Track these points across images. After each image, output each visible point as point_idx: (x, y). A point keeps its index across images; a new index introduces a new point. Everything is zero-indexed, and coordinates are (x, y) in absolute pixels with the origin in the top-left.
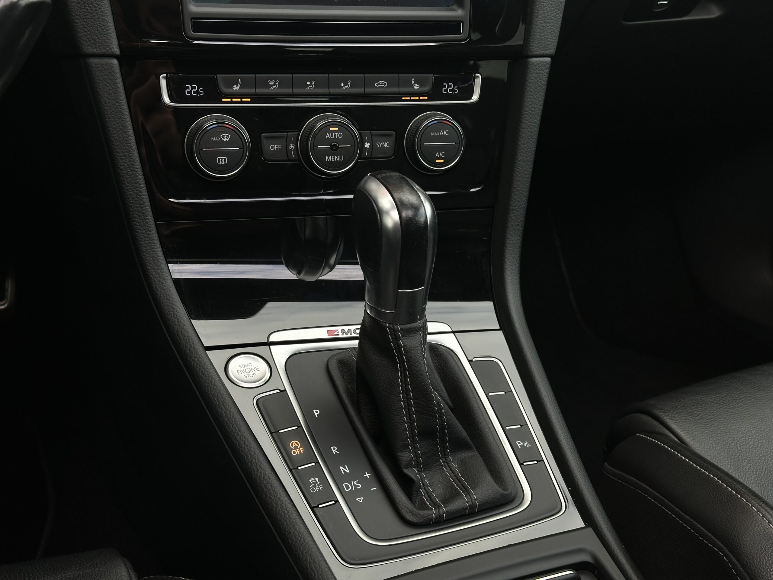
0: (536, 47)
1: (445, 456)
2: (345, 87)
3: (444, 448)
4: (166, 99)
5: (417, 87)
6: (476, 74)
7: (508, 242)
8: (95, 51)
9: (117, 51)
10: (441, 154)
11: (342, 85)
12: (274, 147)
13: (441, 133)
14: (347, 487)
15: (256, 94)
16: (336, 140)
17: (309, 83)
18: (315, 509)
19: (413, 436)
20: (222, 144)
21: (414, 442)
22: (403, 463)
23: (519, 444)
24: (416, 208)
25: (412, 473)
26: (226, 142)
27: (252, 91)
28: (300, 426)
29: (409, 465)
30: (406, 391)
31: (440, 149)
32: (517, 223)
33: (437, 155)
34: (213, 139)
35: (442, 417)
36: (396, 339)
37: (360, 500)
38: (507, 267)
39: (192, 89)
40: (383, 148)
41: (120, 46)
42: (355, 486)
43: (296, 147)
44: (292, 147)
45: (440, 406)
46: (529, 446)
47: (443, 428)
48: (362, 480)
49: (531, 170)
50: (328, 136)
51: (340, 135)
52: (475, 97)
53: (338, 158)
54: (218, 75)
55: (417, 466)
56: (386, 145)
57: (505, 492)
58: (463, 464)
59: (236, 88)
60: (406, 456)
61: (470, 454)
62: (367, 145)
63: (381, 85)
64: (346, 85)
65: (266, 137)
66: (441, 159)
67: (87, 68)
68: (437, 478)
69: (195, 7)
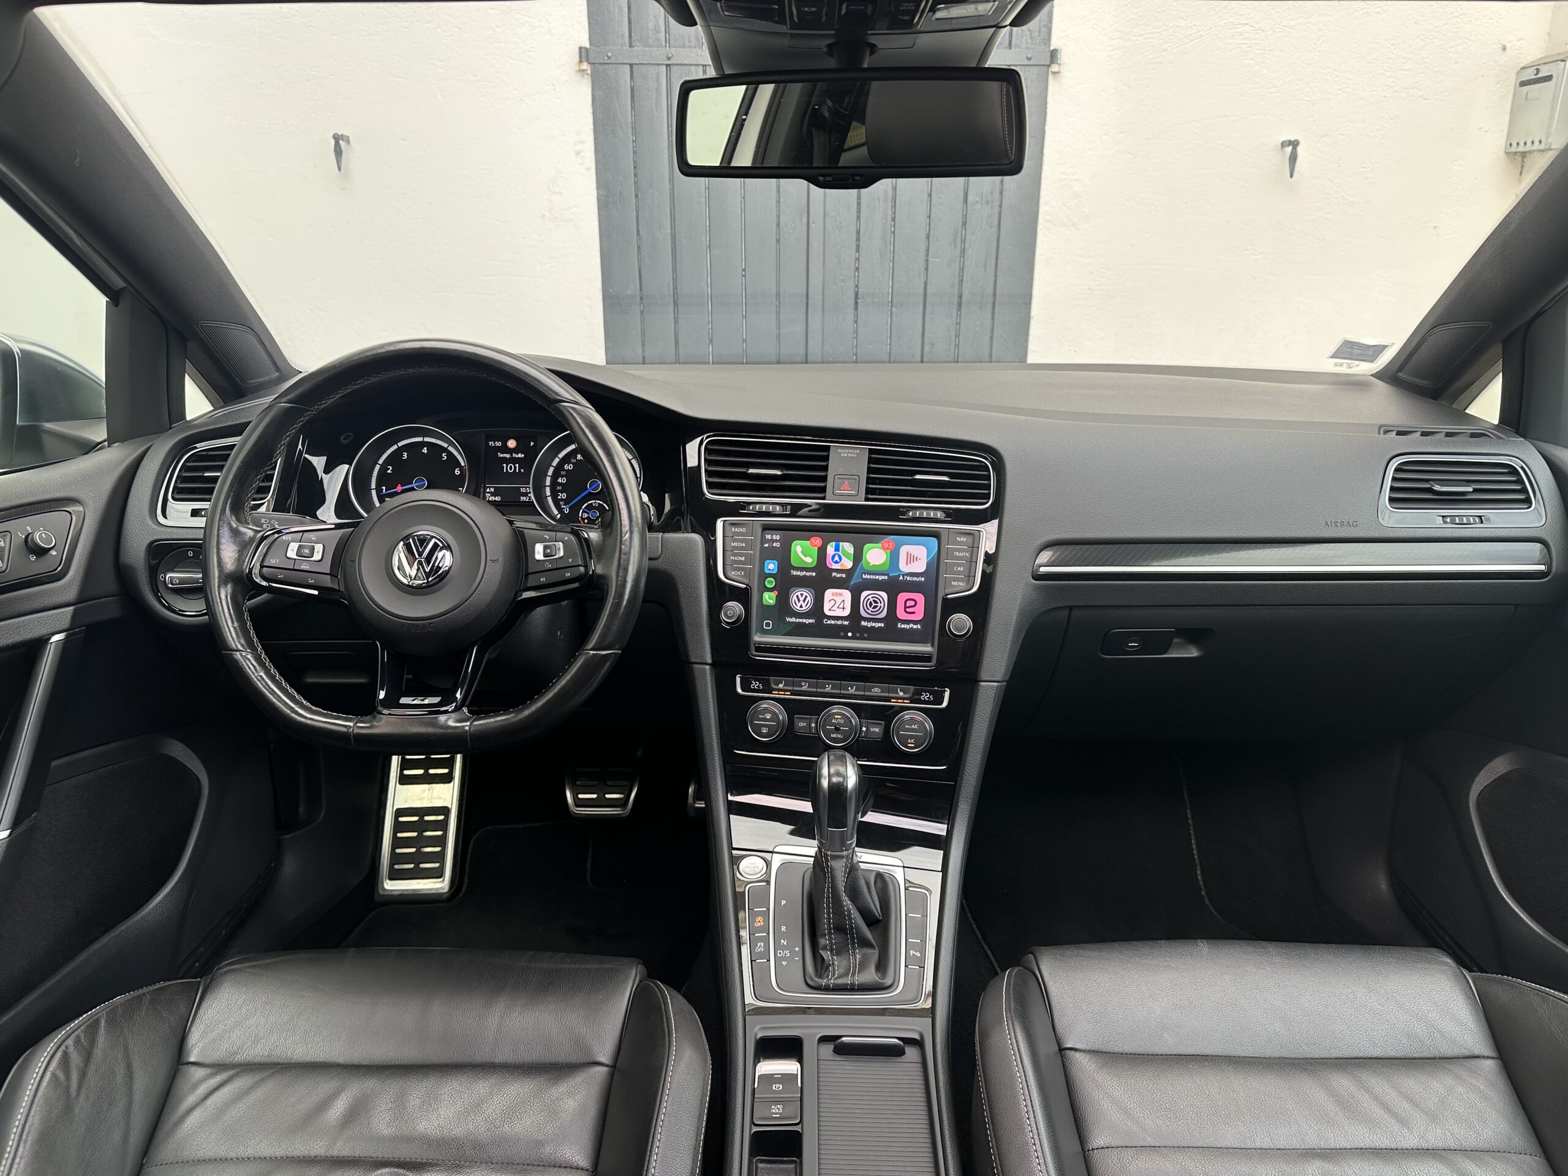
0: (985, 674)
1: (854, 948)
2: (852, 691)
3: (853, 943)
4: (739, 690)
5: (901, 694)
6: (946, 689)
8: (697, 661)
9: (709, 661)
10: (912, 741)
11: (850, 688)
12: (802, 724)
13: (913, 726)
14: (780, 953)
15: (793, 690)
16: (839, 724)
17: (827, 686)
18: (753, 962)
19: (830, 929)
20: (765, 720)
21: (830, 933)
22: (821, 946)
23: (912, 952)
25: (826, 955)
26: (768, 719)
27: (791, 688)
28: (768, 909)
29: (825, 948)
30: (828, 897)
31: (911, 737)
32: (966, 796)
33: (909, 741)
34: (760, 716)
35: (851, 920)
36: (827, 861)
37: (784, 963)
38: (955, 827)
39: (755, 685)
40: (875, 732)
41: (712, 658)
42: (786, 954)
43: (816, 726)
44: (813, 725)
45: (850, 912)
46: (919, 955)
47: (852, 928)
48: (792, 952)
50: (833, 721)
51: (842, 721)
52: (945, 704)
53: (839, 736)
54: (771, 678)
55: (831, 950)
56: (877, 730)
57: (881, 981)
58: (864, 956)
59: (781, 686)
60: (823, 941)
61: (872, 951)
62: (864, 729)
63: (876, 691)
64: (852, 689)
65: (798, 718)
66: (912, 743)
67: (692, 670)
68: (844, 963)
69: (757, 638)
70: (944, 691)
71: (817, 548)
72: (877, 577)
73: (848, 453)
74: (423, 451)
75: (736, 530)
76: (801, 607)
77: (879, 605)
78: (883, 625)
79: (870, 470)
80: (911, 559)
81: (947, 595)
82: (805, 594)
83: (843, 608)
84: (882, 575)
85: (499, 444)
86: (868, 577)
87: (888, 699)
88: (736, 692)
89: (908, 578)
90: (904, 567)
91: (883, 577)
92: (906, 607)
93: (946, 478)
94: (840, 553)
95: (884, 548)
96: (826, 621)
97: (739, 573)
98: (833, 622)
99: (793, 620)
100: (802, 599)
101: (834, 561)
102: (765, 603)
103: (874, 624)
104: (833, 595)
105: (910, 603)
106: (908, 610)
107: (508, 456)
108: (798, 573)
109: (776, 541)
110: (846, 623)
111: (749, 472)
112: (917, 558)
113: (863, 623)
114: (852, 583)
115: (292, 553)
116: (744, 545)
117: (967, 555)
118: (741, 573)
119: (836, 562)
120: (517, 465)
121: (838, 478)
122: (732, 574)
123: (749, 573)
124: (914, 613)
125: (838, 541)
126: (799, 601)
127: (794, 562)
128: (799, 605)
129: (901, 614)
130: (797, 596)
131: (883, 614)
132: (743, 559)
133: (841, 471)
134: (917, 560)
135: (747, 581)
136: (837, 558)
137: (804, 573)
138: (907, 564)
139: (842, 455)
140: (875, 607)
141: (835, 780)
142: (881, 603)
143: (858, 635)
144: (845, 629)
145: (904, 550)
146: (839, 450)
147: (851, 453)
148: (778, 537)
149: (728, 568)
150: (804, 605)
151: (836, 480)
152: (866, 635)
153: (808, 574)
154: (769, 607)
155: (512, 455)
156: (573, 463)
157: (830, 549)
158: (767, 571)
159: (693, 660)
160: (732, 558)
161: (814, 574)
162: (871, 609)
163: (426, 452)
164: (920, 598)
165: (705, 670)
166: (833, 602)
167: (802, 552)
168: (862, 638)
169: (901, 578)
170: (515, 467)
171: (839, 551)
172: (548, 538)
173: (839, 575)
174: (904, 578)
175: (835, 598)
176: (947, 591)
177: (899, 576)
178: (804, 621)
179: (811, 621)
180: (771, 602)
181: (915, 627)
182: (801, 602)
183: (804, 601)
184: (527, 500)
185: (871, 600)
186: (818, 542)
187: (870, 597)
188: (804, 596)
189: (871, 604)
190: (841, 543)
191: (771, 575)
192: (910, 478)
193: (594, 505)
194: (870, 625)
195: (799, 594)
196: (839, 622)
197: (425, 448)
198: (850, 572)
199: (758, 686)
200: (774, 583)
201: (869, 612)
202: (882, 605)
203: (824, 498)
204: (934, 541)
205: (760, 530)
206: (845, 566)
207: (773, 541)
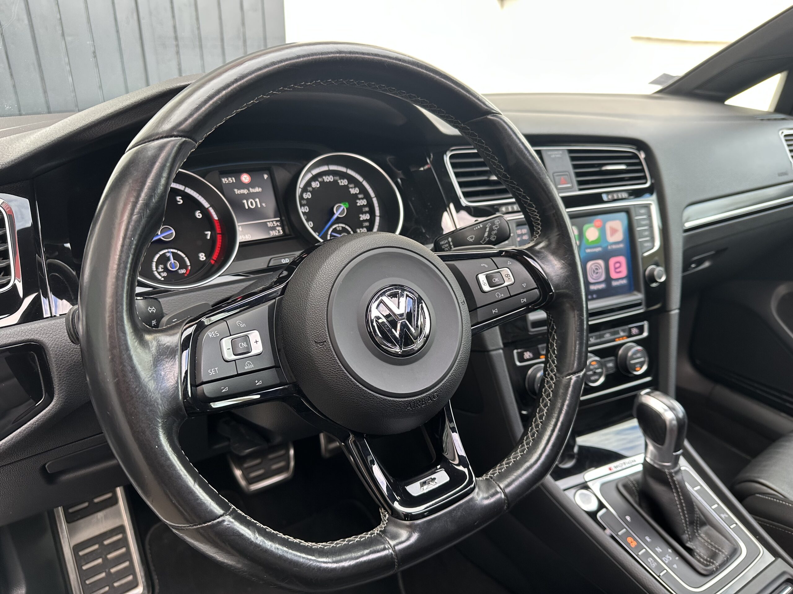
0: (672, 305)
1: (698, 531)
2: (593, 341)
5: (622, 334)
6: (645, 322)
8: (494, 348)
9: (501, 345)
11: (591, 339)
13: (638, 355)
14: (666, 560)
16: (595, 368)
18: (660, 577)
19: (686, 525)
23: (722, 516)
28: (626, 528)
29: (687, 541)
30: (681, 504)
31: (638, 363)
33: (637, 366)
37: (675, 566)
39: (526, 355)
41: (503, 342)
42: (668, 558)
46: (727, 516)
48: (669, 554)
50: (591, 367)
51: (597, 366)
52: (646, 334)
53: (596, 377)
54: (539, 346)
55: (690, 539)
56: (611, 365)
58: (707, 534)
61: (707, 527)
63: (607, 336)
68: (698, 544)
70: (644, 324)
72: (595, 250)
73: (555, 156)
77: (599, 271)
78: (604, 285)
80: (614, 231)
81: (643, 253)
84: (598, 247)
85: (232, 180)
86: (589, 250)
87: (614, 340)
88: (517, 365)
89: (614, 247)
90: (611, 239)
91: (599, 249)
92: (616, 268)
93: (624, 167)
95: (596, 226)
103: (598, 287)
105: (618, 265)
106: (618, 270)
107: (245, 191)
112: (616, 230)
115: (229, 353)
117: (648, 222)
120: (257, 200)
121: (556, 176)
124: (621, 272)
129: (613, 275)
131: (603, 277)
133: (556, 169)
134: (617, 232)
139: (552, 157)
140: (597, 273)
142: (600, 269)
145: (608, 226)
146: (549, 153)
147: (558, 154)
148: (525, 231)
151: (556, 179)
152: (595, 296)
155: (249, 190)
156: (310, 191)
159: (491, 348)
162: (595, 275)
164: (623, 260)
165: (499, 353)
168: (592, 299)
169: (609, 247)
170: (256, 202)
172: (486, 266)
174: (611, 247)
176: (643, 251)
181: (622, 282)
184: (277, 234)
185: (594, 268)
187: (593, 266)
189: (594, 271)
192: (599, 169)
193: (338, 229)
194: (595, 286)
199: (530, 356)
201: (594, 277)
202: (601, 271)
204: (625, 215)
207: (522, 235)
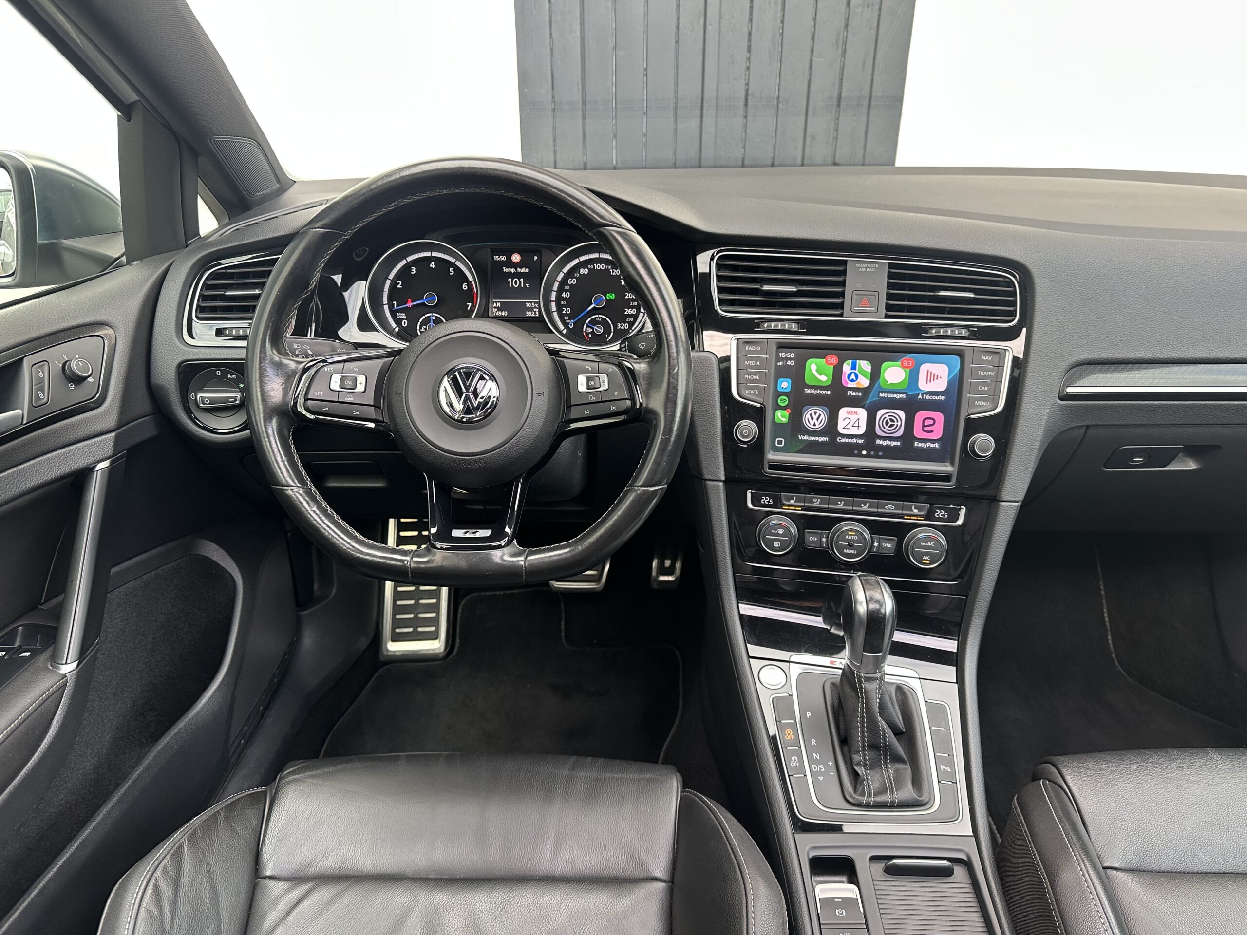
0: (1006, 494)
1: (886, 764)
2: (864, 508)
3: (886, 759)
4: (750, 505)
5: (916, 511)
6: (962, 507)
7: (972, 623)
8: (711, 478)
9: (723, 478)
10: (928, 558)
11: (862, 505)
12: (812, 539)
13: (929, 544)
14: (815, 768)
15: (804, 506)
16: (852, 540)
17: (839, 503)
18: (791, 777)
19: (864, 747)
20: (778, 535)
21: (864, 750)
22: (855, 762)
23: (943, 768)
24: (881, 603)
25: (860, 770)
26: (781, 534)
27: (803, 504)
28: (795, 721)
29: (859, 764)
30: (862, 717)
31: (926, 554)
32: (981, 611)
33: (924, 558)
34: (773, 531)
35: (885, 739)
36: (860, 682)
37: (821, 778)
38: (969, 640)
39: (765, 500)
40: (887, 547)
41: (726, 475)
42: (820, 769)
43: (827, 540)
44: (824, 540)
45: (885, 731)
46: (949, 770)
47: (885, 746)
48: (826, 766)
49: (996, 577)
50: (847, 537)
51: (856, 538)
52: (960, 522)
53: (853, 552)
54: (781, 493)
55: (865, 765)
56: (889, 546)
57: (919, 798)
58: (897, 771)
59: (792, 502)
60: (857, 758)
61: (904, 766)
62: (876, 544)
63: (890, 508)
64: (865, 505)
65: (808, 532)
66: (927, 560)
67: (705, 485)
68: (877, 777)
69: (772, 456)
70: (960, 509)
71: (832, 366)
72: (895, 396)
73: (866, 268)
74: (431, 266)
75: (750, 348)
76: (814, 425)
77: (896, 423)
78: (899, 443)
79: (890, 286)
80: (931, 377)
81: (970, 415)
82: (819, 412)
83: (858, 427)
84: (900, 393)
85: (503, 258)
86: (886, 395)
87: (901, 516)
88: (747, 507)
89: (928, 397)
90: (924, 385)
91: (901, 396)
92: (924, 426)
93: (971, 295)
94: (856, 371)
95: (903, 366)
96: (840, 439)
97: (753, 392)
98: (847, 440)
99: (806, 438)
100: (815, 417)
101: (850, 379)
102: (777, 421)
103: (889, 443)
104: (848, 414)
105: (927, 422)
106: (925, 429)
107: (513, 270)
108: (813, 392)
109: (790, 359)
110: (861, 441)
111: (763, 288)
112: (937, 376)
113: (878, 442)
114: (867, 402)
115: (335, 385)
116: (758, 363)
117: (992, 374)
118: (755, 392)
119: (852, 381)
120: (522, 280)
121: (857, 295)
122: (747, 393)
123: (763, 392)
124: (932, 431)
125: (855, 359)
126: (812, 419)
127: (808, 380)
128: (812, 423)
129: (918, 432)
130: (811, 415)
131: (900, 433)
132: (757, 377)
133: (859, 286)
134: (937, 379)
135: (761, 400)
136: (853, 376)
137: (818, 392)
138: (927, 383)
139: (860, 269)
140: (891, 426)
141: (872, 606)
142: (898, 422)
143: (872, 453)
144: (860, 447)
145: (924, 369)
146: (857, 265)
147: (869, 268)
148: (792, 355)
149: (742, 386)
150: (817, 423)
151: (855, 297)
152: (881, 454)
153: (823, 392)
154: (782, 425)
155: (516, 270)
156: (576, 278)
157: (847, 368)
158: (779, 389)
159: (707, 477)
160: (746, 376)
161: (829, 393)
162: (887, 427)
163: (433, 266)
164: (939, 417)
165: (718, 486)
166: (848, 421)
167: (816, 370)
168: (876, 456)
169: (920, 396)
170: (520, 282)
171: (855, 369)
172: (590, 369)
173: (854, 394)
174: (923, 396)
175: (849, 416)
176: (970, 411)
177: (918, 394)
178: (817, 439)
179: (824, 439)
180: (784, 420)
181: (932, 446)
182: (815, 420)
183: (818, 419)
184: (533, 315)
185: (888, 418)
186: (834, 360)
187: (886, 416)
188: (817, 415)
189: (887, 423)
190: (858, 361)
191: (784, 394)
192: (932, 294)
193: (597, 319)
194: (886, 443)
195: (812, 412)
196: (854, 441)
197: (433, 263)
198: (866, 391)
199: (769, 502)
200: (787, 402)
201: (885, 430)
202: (899, 424)
203: (841, 315)
204: (957, 359)
205: (775, 348)
206: (862, 385)
207: (787, 359)
